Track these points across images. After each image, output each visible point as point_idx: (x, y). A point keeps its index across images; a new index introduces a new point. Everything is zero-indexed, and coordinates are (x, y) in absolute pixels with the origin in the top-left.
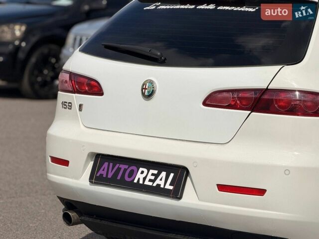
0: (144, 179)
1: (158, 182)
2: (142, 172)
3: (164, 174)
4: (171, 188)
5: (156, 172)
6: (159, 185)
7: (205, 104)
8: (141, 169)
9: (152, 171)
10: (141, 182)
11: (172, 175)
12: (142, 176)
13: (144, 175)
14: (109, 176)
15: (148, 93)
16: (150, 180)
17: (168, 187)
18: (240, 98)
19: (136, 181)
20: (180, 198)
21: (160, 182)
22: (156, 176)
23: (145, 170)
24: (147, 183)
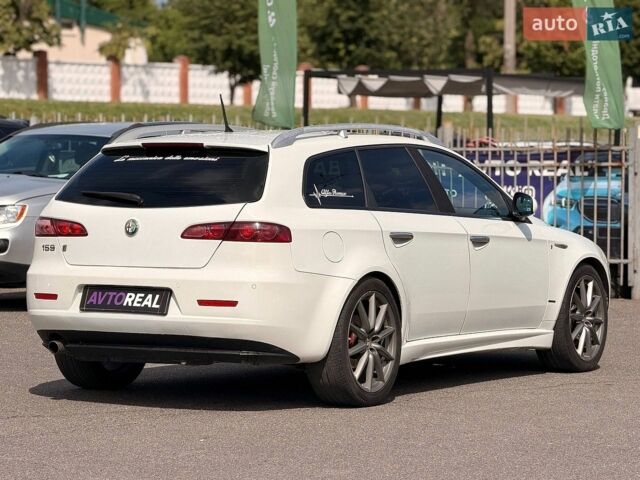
0: (133, 302)
1: (145, 303)
2: (130, 297)
3: (150, 296)
4: (158, 306)
5: (143, 295)
6: (146, 306)
7: (182, 236)
8: (129, 294)
9: (139, 295)
10: (130, 304)
11: (157, 296)
12: (129, 299)
13: (132, 298)
14: (100, 303)
15: (131, 231)
16: (138, 302)
17: (155, 306)
18: (211, 231)
19: (125, 304)
20: (165, 314)
21: (148, 302)
22: (144, 298)
23: (133, 295)
24: (135, 304)
